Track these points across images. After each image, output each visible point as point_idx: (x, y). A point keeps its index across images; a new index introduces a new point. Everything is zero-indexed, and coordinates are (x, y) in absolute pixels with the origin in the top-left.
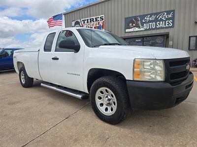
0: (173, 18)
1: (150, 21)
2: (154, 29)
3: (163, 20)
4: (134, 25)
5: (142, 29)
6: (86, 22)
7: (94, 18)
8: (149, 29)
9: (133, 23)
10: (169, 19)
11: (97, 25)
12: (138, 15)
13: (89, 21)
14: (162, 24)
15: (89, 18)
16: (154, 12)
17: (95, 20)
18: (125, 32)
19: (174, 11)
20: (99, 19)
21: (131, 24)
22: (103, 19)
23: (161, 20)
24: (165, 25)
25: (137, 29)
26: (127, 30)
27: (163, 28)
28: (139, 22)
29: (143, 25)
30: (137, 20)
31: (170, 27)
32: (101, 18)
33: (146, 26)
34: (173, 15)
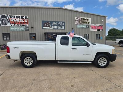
0: (64, 25)
1: (55, 25)
2: (57, 29)
3: (60, 26)
4: (47, 25)
5: (51, 28)
6: (13, 17)
7: (20, 16)
8: (55, 29)
9: (47, 24)
10: (63, 25)
11: (23, 21)
12: (49, 20)
13: (16, 17)
14: (60, 27)
15: (16, 15)
16: (57, 21)
17: (20, 17)
18: (43, 29)
19: (64, 22)
20: (24, 18)
21: (45, 25)
22: (27, 18)
23: (60, 25)
25: (49, 28)
26: (44, 28)
27: (61, 29)
28: (50, 25)
29: (52, 26)
30: (49, 23)
31: (63, 29)
32: (25, 17)
33: (53, 27)
34: (64, 24)
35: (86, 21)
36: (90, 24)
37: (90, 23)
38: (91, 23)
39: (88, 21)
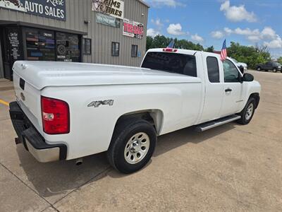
0: (63, 7)
2: (41, 15)
3: (53, 7)
8: (34, 13)
10: (58, 6)
14: (51, 12)
23: (50, 5)
24: (56, 14)
25: (12, 6)
29: (23, 3)
33: (29, 7)
34: (64, 4)
35: (116, 8)
36: (122, 17)
37: (123, 14)
38: (125, 17)
39: (119, 10)
